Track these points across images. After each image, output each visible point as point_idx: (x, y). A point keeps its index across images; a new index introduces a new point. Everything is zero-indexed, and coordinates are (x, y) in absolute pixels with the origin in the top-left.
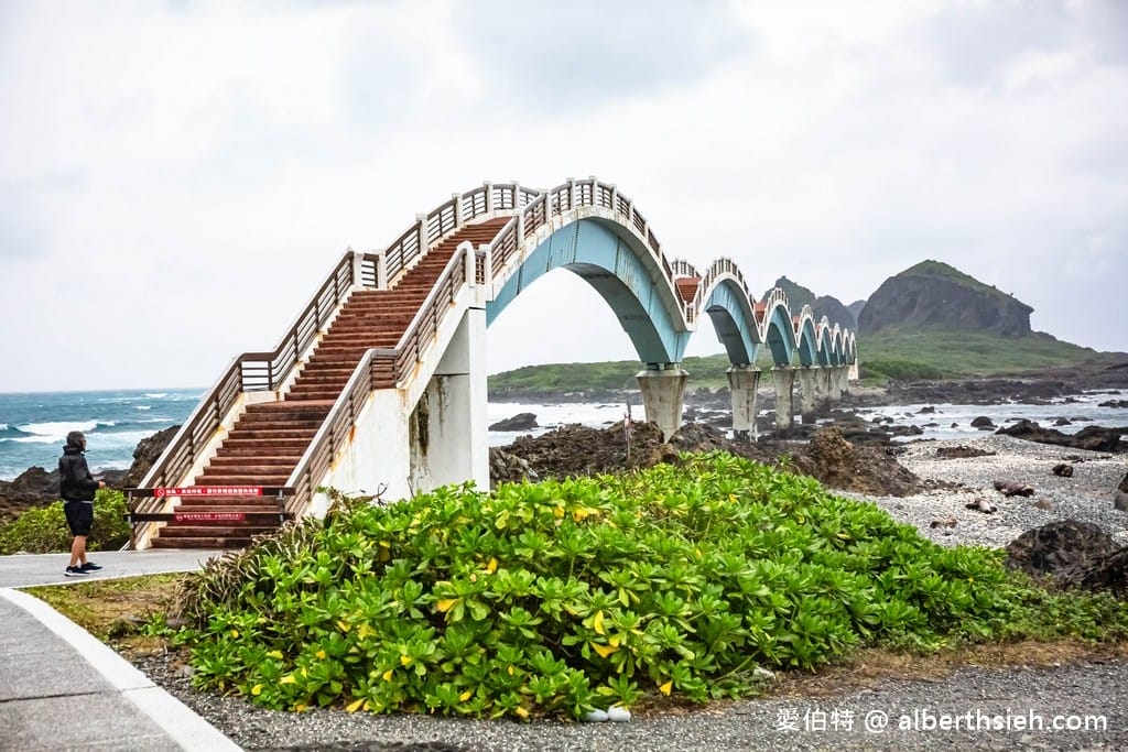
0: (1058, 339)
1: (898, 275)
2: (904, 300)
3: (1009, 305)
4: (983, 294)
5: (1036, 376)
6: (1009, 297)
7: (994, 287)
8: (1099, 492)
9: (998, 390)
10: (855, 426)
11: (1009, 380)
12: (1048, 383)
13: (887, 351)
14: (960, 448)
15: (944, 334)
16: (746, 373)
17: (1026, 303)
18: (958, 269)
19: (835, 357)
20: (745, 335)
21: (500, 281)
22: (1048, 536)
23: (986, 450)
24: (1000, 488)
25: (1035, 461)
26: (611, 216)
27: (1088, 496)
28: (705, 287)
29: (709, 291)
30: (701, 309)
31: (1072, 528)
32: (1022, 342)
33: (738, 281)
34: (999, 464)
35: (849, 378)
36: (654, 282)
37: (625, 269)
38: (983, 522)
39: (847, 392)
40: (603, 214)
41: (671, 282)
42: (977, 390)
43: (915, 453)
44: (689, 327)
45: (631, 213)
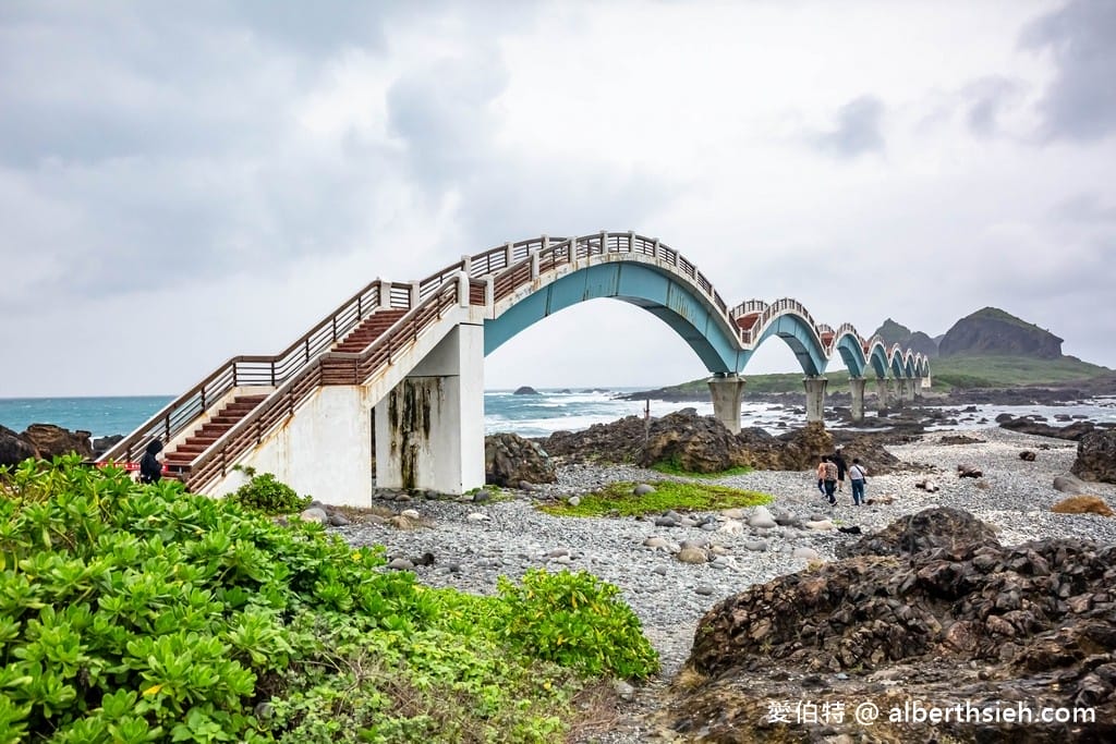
0: (1082, 361)
1: (967, 317)
2: (970, 334)
3: (1046, 338)
4: (1027, 330)
5: (1061, 385)
6: (1046, 332)
7: (1035, 325)
8: (1053, 473)
9: (1031, 395)
11: (1040, 388)
12: (1068, 391)
13: (957, 369)
14: (958, 437)
15: (998, 357)
17: (1059, 336)
19: (908, 371)
20: (813, 355)
21: (505, 304)
22: (921, 522)
23: (980, 439)
24: (960, 469)
25: (1012, 448)
26: (652, 261)
27: (1042, 477)
28: (766, 317)
29: (769, 322)
30: (759, 335)
31: (945, 515)
32: (1056, 363)
33: (802, 315)
34: (983, 450)
35: (923, 385)
36: (708, 312)
37: (678, 303)
38: (921, 500)
39: (920, 396)
40: (642, 259)
41: (725, 313)
42: (1015, 394)
43: (926, 440)
44: (744, 346)
45: (678, 260)
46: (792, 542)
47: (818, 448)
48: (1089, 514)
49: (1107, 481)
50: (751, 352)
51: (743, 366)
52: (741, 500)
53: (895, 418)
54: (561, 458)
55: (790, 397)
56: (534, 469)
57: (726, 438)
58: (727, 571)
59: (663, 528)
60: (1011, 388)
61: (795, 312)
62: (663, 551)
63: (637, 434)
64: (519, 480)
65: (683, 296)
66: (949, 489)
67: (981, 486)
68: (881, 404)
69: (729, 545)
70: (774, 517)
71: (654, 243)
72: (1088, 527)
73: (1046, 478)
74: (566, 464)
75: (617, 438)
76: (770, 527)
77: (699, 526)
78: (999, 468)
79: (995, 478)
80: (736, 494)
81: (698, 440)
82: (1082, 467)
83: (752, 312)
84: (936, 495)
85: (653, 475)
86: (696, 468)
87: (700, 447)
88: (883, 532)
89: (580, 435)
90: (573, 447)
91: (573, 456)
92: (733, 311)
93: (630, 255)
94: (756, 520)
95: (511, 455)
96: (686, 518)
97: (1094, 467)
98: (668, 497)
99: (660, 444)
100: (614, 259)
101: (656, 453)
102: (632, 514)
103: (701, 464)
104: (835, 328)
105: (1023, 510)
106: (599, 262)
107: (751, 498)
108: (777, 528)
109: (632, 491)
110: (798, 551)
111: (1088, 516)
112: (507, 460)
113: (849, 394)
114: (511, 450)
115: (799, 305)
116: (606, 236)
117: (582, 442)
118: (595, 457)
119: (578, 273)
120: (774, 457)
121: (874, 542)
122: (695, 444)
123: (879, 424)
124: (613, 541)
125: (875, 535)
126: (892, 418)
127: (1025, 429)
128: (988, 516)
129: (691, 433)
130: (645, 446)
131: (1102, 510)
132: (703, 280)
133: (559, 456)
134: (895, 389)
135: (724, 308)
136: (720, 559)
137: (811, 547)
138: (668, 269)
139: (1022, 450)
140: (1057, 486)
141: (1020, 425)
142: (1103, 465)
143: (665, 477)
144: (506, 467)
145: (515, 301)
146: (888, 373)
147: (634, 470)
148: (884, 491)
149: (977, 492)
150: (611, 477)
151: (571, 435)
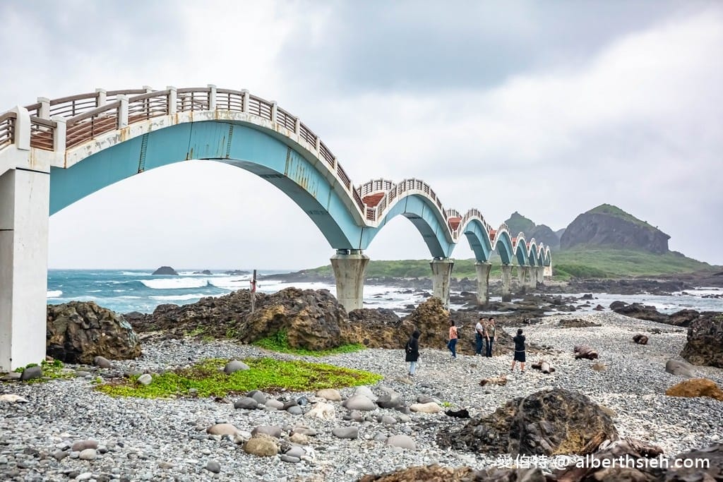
0: (686, 256)
1: (586, 213)
2: (589, 228)
3: (655, 234)
4: (639, 226)
5: (667, 278)
6: (656, 229)
7: (646, 222)
8: (664, 357)
9: (641, 285)
10: (533, 304)
11: (650, 280)
12: (674, 283)
13: (576, 259)
14: (576, 321)
15: (613, 250)
16: (443, 263)
17: (666, 233)
18: (624, 210)
19: (531, 259)
20: (440, 237)
21: (80, 152)
22: (533, 405)
23: (596, 323)
24: (576, 351)
25: (626, 332)
26: (268, 124)
27: (654, 360)
28: (392, 197)
29: (396, 200)
30: (385, 212)
31: (560, 398)
32: (663, 257)
33: (429, 197)
34: (598, 333)
35: (545, 274)
36: (332, 186)
37: (297, 172)
38: (535, 381)
39: (542, 284)
40: (257, 121)
41: (349, 188)
42: (627, 285)
43: (545, 323)
44: (369, 223)
45: (298, 127)
46: (390, 427)
47: (434, 326)
48: (703, 398)
49: (715, 365)
50: (377, 230)
51: (368, 244)
52: (344, 379)
53: (518, 303)
54: (161, 333)
55: (422, 282)
56: (114, 343)
57: (337, 313)
58: (301, 466)
59: (243, 411)
60: (623, 278)
61: (422, 193)
62: (228, 439)
63: (246, 308)
64: (95, 355)
65: (304, 166)
66: (564, 371)
67: (597, 368)
68: (505, 289)
69: (314, 431)
70: (376, 399)
71: (272, 106)
72: (703, 411)
73: (659, 362)
74: (162, 340)
75: (224, 312)
76: (369, 410)
77: (286, 408)
78: (613, 351)
79: (611, 360)
80: (342, 372)
81: (306, 314)
82: (692, 351)
83: (379, 191)
84: (552, 376)
85: (255, 351)
86: (303, 344)
87: (308, 322)
88: (491, 416)
89: (184, 309)
90: (176, 322)
91: (174, 331)
92: (360, 189)
93: (242, 114)
94: (354, 402)
95: (87, 326)
96: (274, 400)
97: (703, 350)
98: (264, 375)
99: (265, 319)
100: (222, 117)
101: (260, 328)
102: (213, 394)
103: (308, 340)
104: (463, 213)
105: (639, 393)
106: (204, 118)
107: (356, 378)
108: (378, 411)
109: (222, 368)
110: (394, 439)
111: (703, 400)
112: (82, 332)
113: (476, 280)
114: (87, 321)
115: (427, 188)
116: (214, 91)
117: (185, 316)
118: (197, 332)
119: (179, 127)
120: (388, 334)
121: (480, 429)
122: (303, 318)
123: (501, 308)
124: (172, 428)
125: (481, 421)
126: (515, 303)
127: (637, 315)
128: (603, 399)
129: (301, 307)
130: (249, 319)
131: (716, 394)
132: (325, 151)
133: (158, 330)
134: (519, 275)
135: (348, 182)
136: (296, 449)
137: (410, 434)
138: (286, 134)
139: (635, 333)
140: (669, 369)
141: (633, 310)
142: (711, 349)
143: (267, 354)
144: (79, 341)
145: (95, 150)
146: (513, 261)
147: (235, 346)
148: (499, 372)
149: (593, 374)
150: (208, 354)
151: (178, 309)
